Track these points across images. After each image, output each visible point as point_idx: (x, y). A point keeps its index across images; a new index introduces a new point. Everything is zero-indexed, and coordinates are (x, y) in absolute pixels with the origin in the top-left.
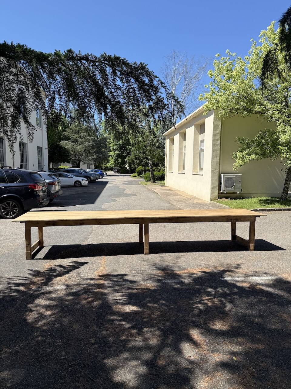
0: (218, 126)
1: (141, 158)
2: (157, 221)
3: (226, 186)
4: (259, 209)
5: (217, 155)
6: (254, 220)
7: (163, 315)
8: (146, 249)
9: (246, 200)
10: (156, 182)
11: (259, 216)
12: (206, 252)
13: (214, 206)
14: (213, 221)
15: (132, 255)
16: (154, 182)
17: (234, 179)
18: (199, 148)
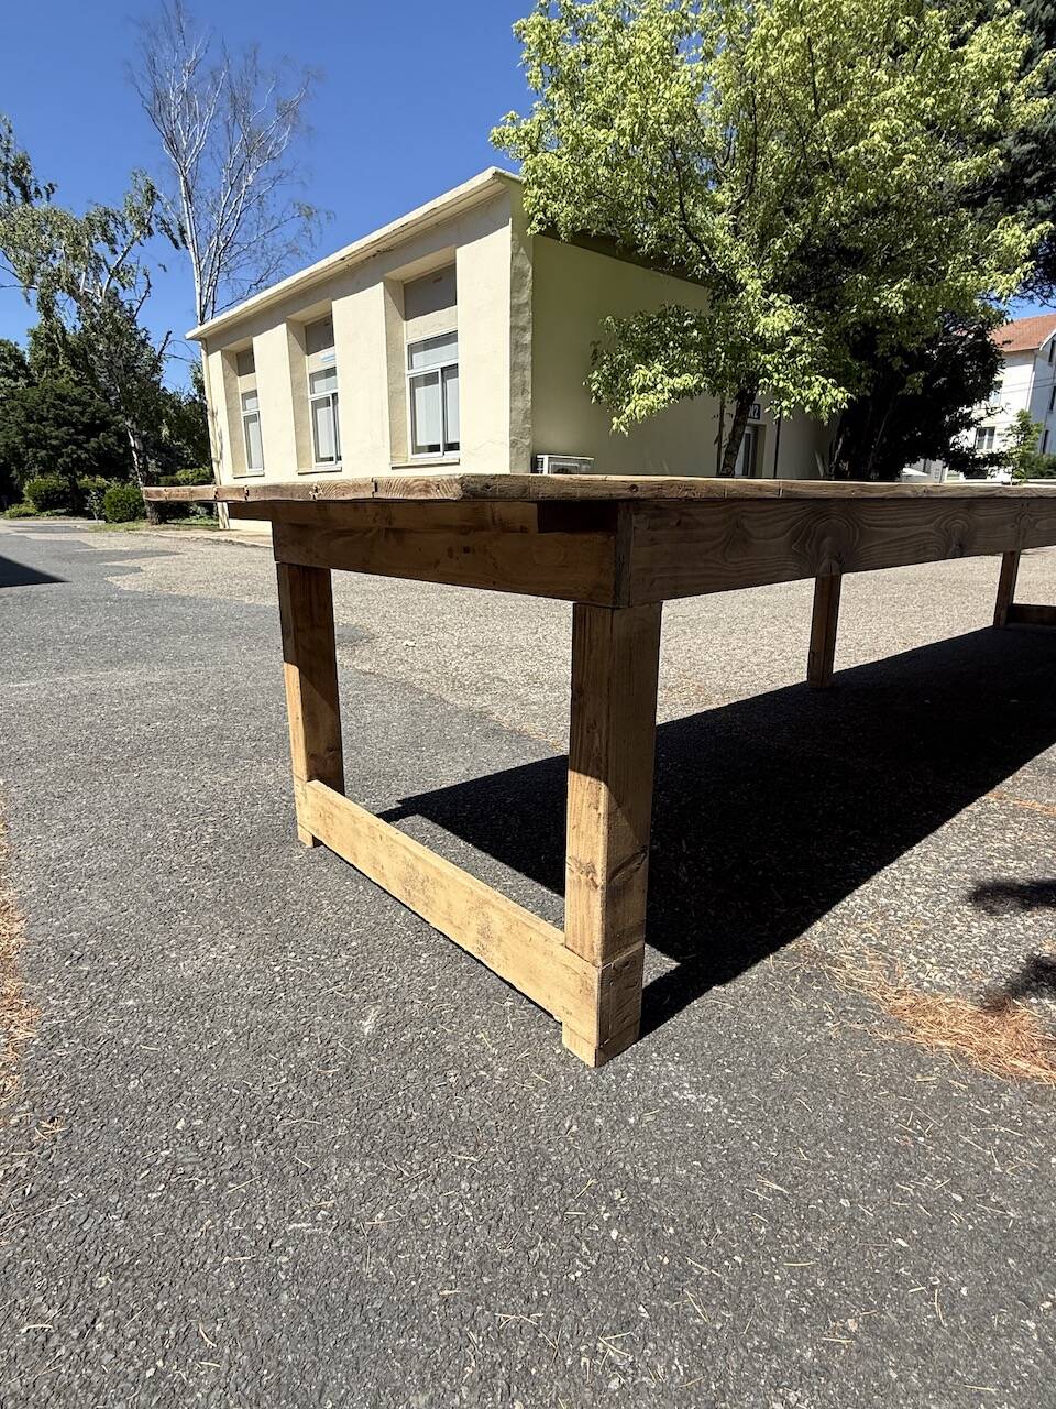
0: (524, 275)
5: (524, 383)
16: (163, 521)
18: (407, 372)
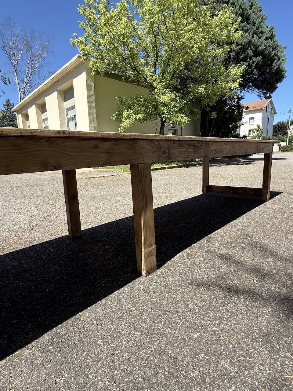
5: (94, 118)
18: (66, 117)
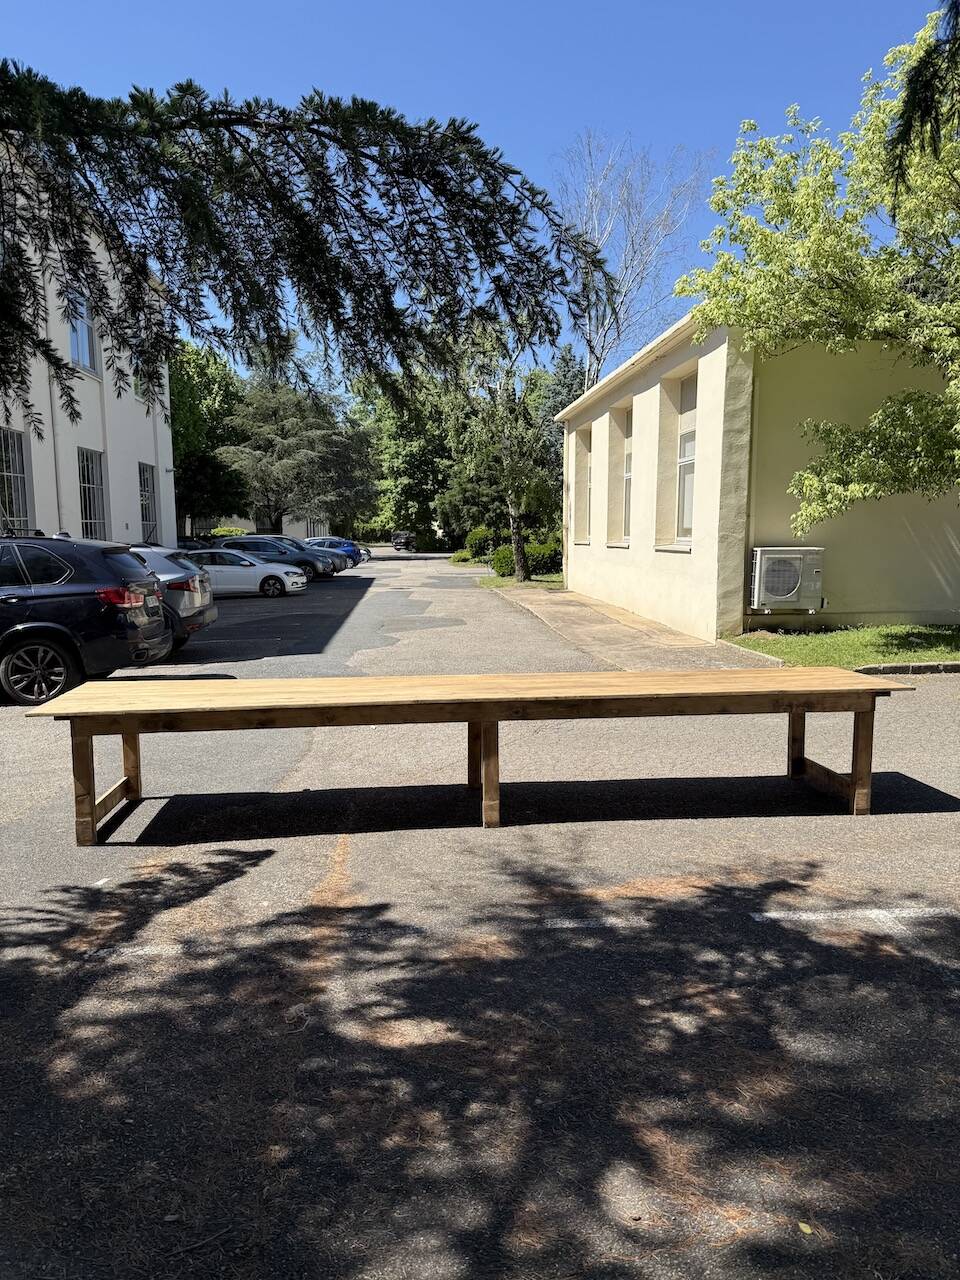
0: (742, 382)
1: (485, 499)
2: (528, 711)
3: (770, 589)
4: (883, 665)
5: (739, 481)
6: (870, 706)
7: (542, 1052)
8: (491, 808)
9: (838, 637)
10: (533, 577)
11: (886, 693)
12: (701, 820)
13: (728, 657)
14: (724, 711)
15: (440, 830)
16: (527, 578)
17: (797, 564)
18: (679, 460)
